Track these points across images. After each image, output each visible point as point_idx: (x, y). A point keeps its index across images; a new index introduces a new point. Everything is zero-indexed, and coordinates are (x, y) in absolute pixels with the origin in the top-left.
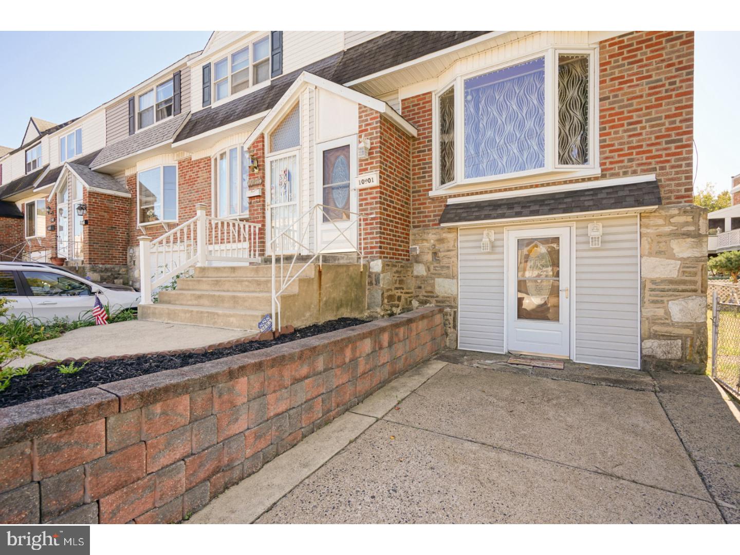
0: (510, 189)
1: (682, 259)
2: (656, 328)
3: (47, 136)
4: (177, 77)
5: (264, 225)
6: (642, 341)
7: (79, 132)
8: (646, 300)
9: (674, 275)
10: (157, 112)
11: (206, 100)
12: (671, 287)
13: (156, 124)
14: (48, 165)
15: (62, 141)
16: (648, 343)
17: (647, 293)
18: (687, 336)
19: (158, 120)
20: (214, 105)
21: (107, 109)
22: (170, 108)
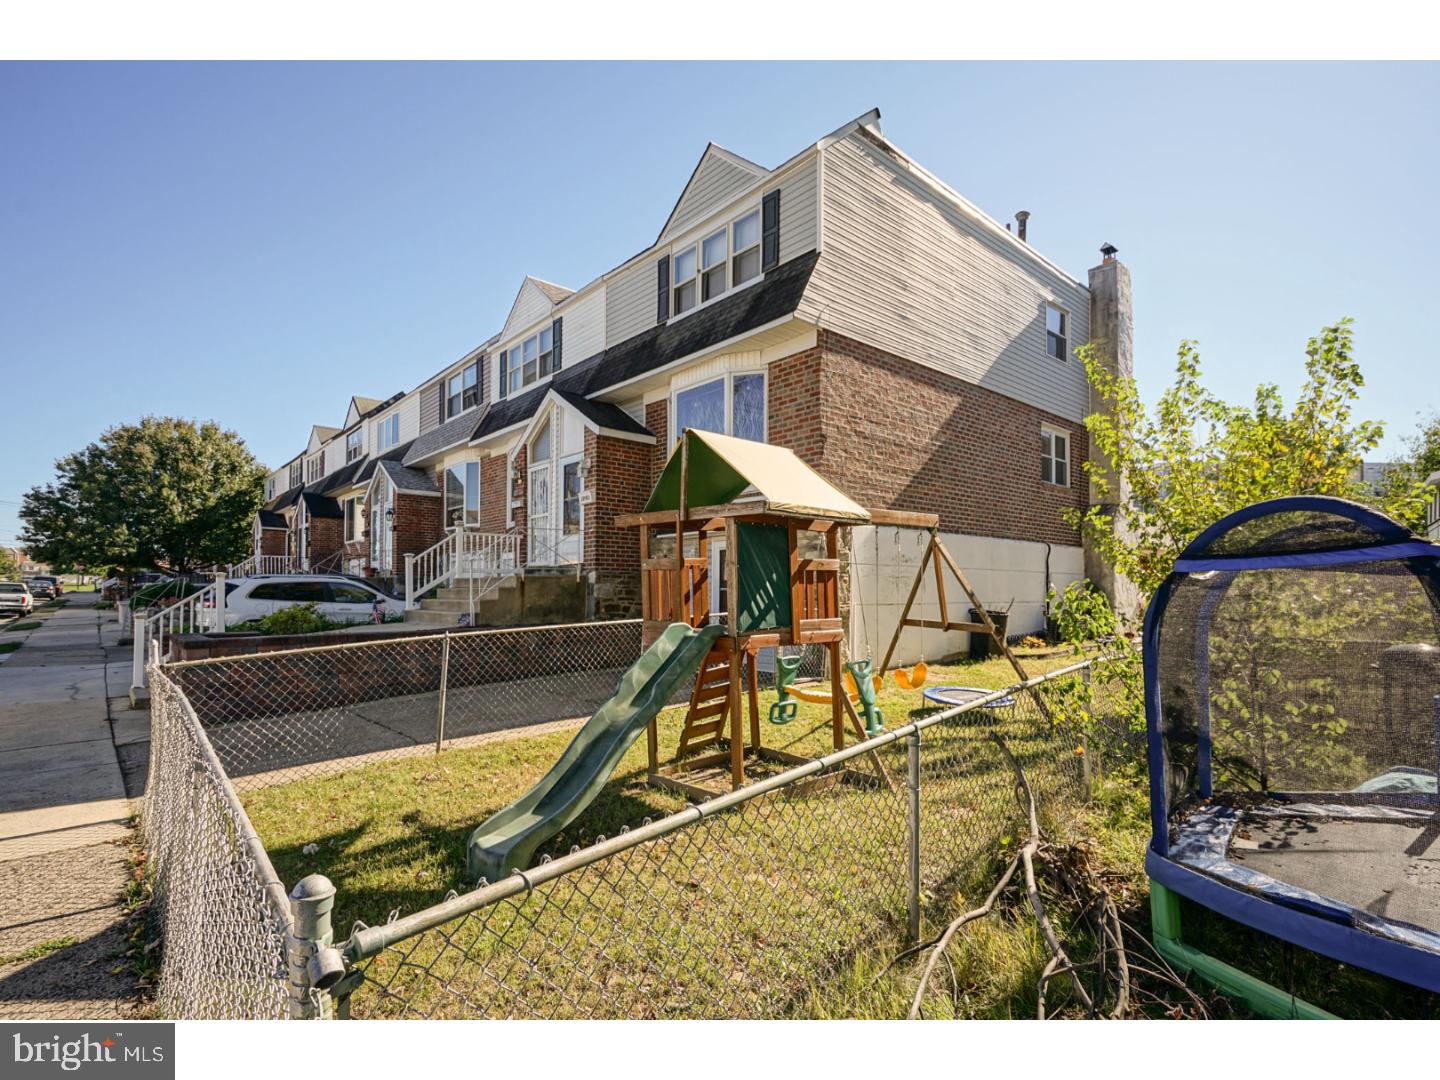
3: (367, 420)
4: (480, 362)
5: (525, 536)
7: (396, 418)
10: (464, 399)
11: (503, 393)
13: (463, 413)
14: (368, 455)
15: (380, 427)
19: (464, 409)
20: (509, 397)
21: (422, 392)
22: (475, 395)
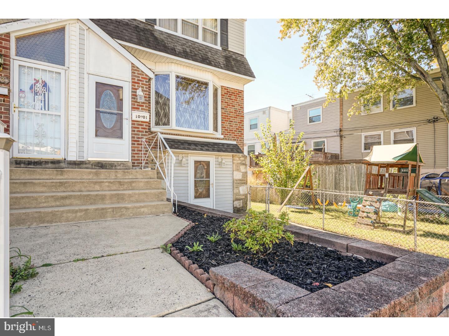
0: (192, 136)
1: (242, 172)
2: (237, 197)
6: (233, 202)
8: (235, 187)
9: (241, 178)
12: (240, 182)
16: (236, 203)
17: (235, 184)
18: (244, 199)
